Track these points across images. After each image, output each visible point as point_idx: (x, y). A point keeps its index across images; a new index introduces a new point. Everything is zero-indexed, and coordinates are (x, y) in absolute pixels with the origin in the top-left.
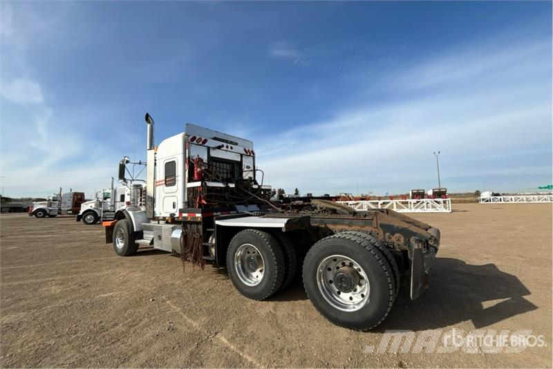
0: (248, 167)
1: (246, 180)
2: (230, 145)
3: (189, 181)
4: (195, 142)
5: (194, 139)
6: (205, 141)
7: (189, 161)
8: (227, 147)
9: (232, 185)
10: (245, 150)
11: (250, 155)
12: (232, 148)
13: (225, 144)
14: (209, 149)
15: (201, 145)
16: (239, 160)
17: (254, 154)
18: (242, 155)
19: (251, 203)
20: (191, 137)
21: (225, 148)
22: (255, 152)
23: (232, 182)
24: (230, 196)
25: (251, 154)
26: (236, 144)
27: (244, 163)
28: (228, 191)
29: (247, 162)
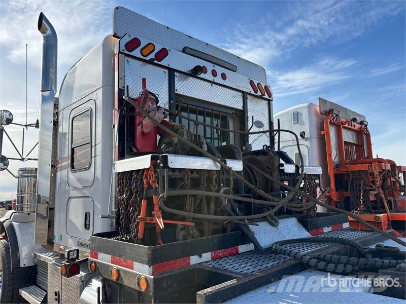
0: (259, 124)
1: (257, 153)
2: (220, 70)
3: (121, 156)
4: (137, 53)
5: (133, 44)
6: (163, 53)
7: (121, 100)
8: (214, 73)
9: (236, 165)
10: (252, 83)
11: (261, 97)
12: (224, 77)
13: (210, 67)
14: (172, 72)
15: (151, 62)
16: (240, 106)
17: (270, 95)
18: (245, 95)
19: (285, 213)
20: (127, 39)
21: (208, 76)
22: (272, 89)
23: (233, 157)
24: (231, 196)
25: (263, 94)
26: (233, 69)
27: (250, 114)
28: (227, 184)
29: (256, 111)
